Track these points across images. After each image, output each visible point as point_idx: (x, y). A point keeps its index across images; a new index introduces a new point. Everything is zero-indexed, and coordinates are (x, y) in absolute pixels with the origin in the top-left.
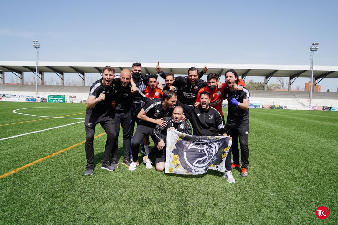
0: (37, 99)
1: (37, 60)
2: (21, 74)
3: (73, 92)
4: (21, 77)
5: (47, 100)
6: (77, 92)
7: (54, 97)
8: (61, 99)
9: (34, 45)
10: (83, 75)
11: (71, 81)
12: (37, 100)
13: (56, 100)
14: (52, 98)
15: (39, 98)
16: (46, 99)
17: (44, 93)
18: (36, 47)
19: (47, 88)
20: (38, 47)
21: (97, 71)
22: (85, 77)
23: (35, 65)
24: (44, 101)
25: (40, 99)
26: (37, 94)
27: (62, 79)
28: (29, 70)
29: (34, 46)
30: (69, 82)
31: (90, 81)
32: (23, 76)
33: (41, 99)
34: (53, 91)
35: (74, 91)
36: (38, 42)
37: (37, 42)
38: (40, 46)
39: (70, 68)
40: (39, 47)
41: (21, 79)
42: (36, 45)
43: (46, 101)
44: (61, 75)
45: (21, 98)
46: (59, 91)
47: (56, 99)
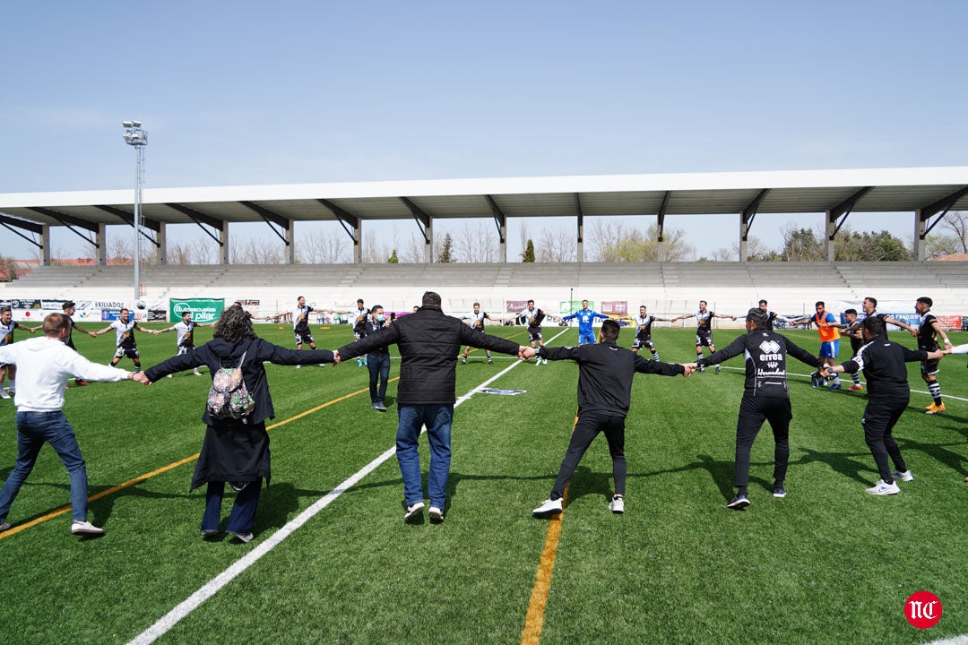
0: (137, 311)
1: (139, 184)
2: (97, 232)
3: (255, 285)
4: (97, 240)
5: (168, 315)
6: (266, 285)
7: (189, 304)
8: (210, 310)
9: (128, 135)
10: (287, 228)
11: (258, 248)
12: (136, 317)
13: (195, 313)
14: (183, 307)
15: (142, 308)
16: (165, 312)
17: (165, 289)
18: (135, 143)
19: (173, 274)
20: (139, 141)
21: (331, 213)
22: (292, 236)
23: (133, 203)
24: (157, 318)
25: (145, 312)
26: (139, 295)
27: (221, 244)
28: (117, 217)
29: (127, 138)
30: (254, 252)
31: (315, 246)
32: (104, 239)
33: (149, 311)
34: (190, 283)
35: (257, 282)
36: (139, 125)
37: (135, 125)
38: (145, 138)
39: (243, 206)
40: (144, 142)
41: (98, 246)
42: (134, 136)
43: (165, 318)
44: (218, 231)
45: (87, 311)
46: (211, 284)
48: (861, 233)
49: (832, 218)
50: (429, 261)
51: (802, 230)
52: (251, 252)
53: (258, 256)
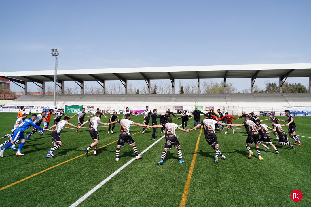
0: (55, 109)
1: (56, 68)
2: (42, 84)
3: (93, 101)
4: (42, 86)
6: (96, 101)
7: (72, 107)
8: (79, 109)
9: (53, 53)
10: (103, 83)
11: (94, 89)
14: (70, 108)
15: (56, 108)
16: (63, 110)
17: (64, 102)
18: (55, 55)
19: (66, 97)
20: (56, 55)
21: (117, 78)
22: (105, 85)
23: (54, 74)
25: (57, 110)
26: (55, 104)
27: (82, 88)
28: (49, 79)
29: (53, 54)
30: (92, 90)
31: (112, 88)
32: (44, 86)
34: (72, 100)
35: (93, 100)
36: (56, 50)
37: (55, 50)
38: (58, 54)
39: (89, 76)
40: (58, 55)
41: (42, 88)
42: (55, 53)
44: (81, 83)
45: (39, 109)
46: (78, 101)
47: (74, 109)
48: (291, 84)
49: (281, 79)
50: (149, 93)
51: (272, 83)
52: (91, 90)
53: (94, 91)
